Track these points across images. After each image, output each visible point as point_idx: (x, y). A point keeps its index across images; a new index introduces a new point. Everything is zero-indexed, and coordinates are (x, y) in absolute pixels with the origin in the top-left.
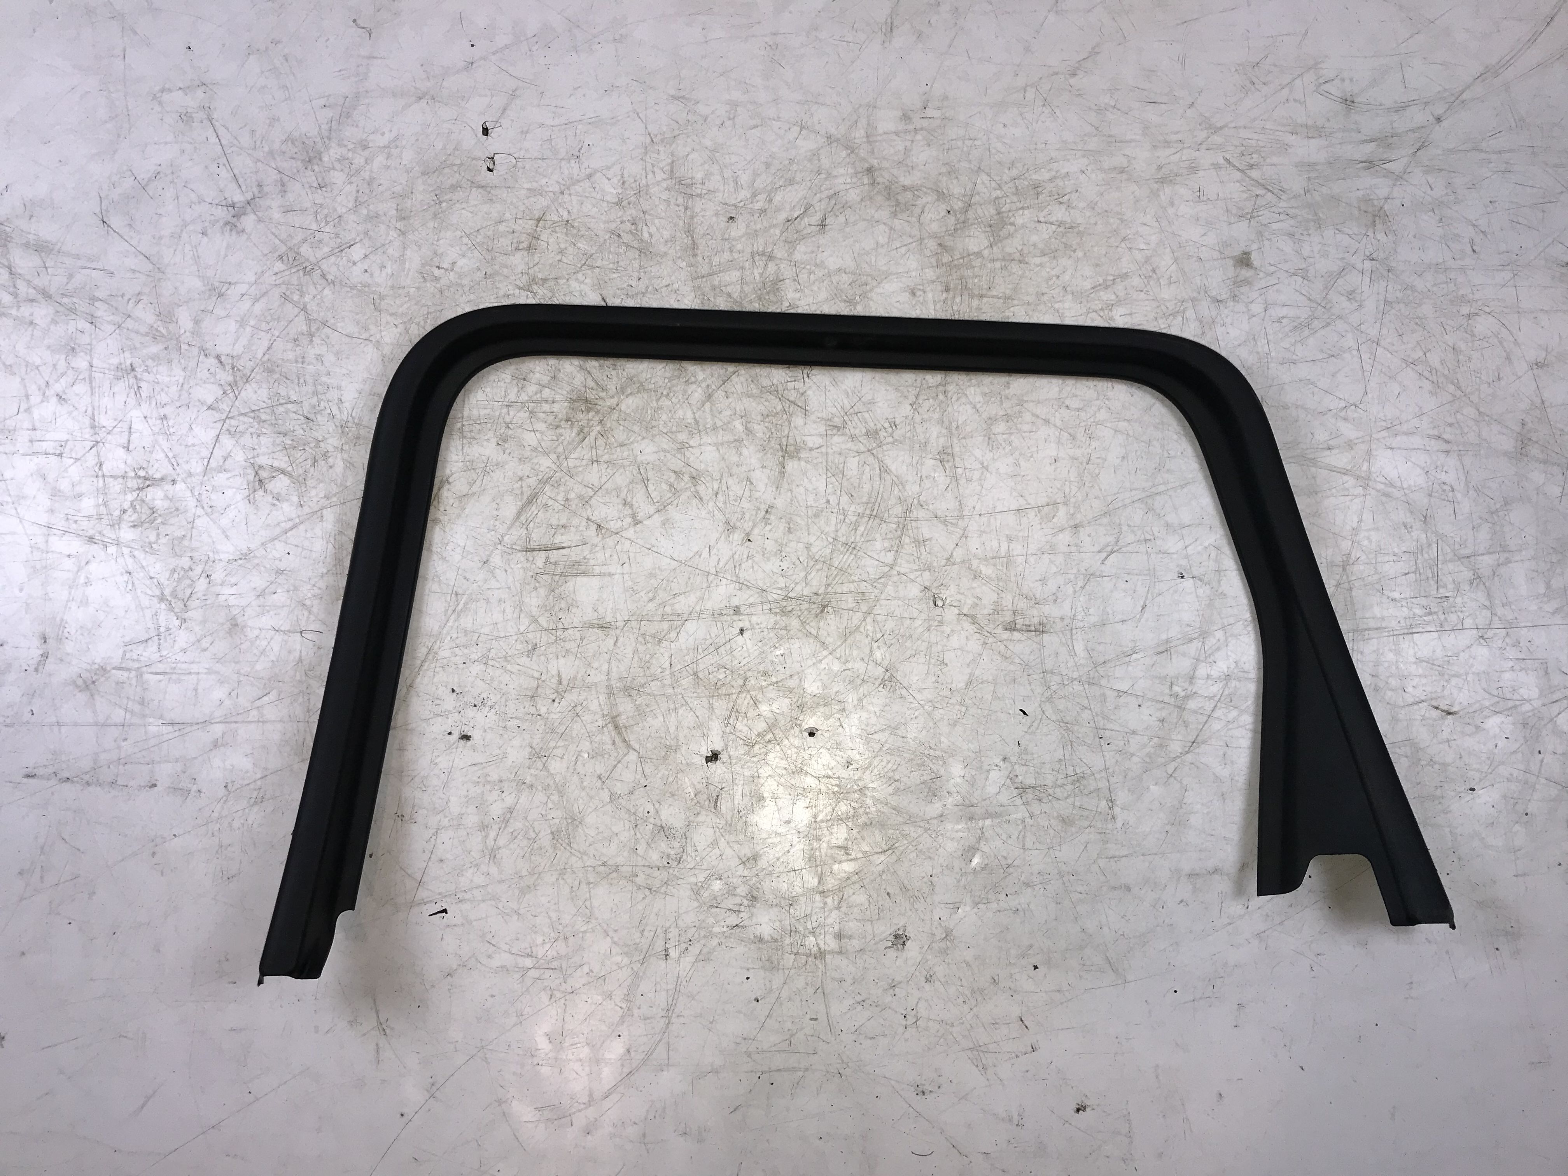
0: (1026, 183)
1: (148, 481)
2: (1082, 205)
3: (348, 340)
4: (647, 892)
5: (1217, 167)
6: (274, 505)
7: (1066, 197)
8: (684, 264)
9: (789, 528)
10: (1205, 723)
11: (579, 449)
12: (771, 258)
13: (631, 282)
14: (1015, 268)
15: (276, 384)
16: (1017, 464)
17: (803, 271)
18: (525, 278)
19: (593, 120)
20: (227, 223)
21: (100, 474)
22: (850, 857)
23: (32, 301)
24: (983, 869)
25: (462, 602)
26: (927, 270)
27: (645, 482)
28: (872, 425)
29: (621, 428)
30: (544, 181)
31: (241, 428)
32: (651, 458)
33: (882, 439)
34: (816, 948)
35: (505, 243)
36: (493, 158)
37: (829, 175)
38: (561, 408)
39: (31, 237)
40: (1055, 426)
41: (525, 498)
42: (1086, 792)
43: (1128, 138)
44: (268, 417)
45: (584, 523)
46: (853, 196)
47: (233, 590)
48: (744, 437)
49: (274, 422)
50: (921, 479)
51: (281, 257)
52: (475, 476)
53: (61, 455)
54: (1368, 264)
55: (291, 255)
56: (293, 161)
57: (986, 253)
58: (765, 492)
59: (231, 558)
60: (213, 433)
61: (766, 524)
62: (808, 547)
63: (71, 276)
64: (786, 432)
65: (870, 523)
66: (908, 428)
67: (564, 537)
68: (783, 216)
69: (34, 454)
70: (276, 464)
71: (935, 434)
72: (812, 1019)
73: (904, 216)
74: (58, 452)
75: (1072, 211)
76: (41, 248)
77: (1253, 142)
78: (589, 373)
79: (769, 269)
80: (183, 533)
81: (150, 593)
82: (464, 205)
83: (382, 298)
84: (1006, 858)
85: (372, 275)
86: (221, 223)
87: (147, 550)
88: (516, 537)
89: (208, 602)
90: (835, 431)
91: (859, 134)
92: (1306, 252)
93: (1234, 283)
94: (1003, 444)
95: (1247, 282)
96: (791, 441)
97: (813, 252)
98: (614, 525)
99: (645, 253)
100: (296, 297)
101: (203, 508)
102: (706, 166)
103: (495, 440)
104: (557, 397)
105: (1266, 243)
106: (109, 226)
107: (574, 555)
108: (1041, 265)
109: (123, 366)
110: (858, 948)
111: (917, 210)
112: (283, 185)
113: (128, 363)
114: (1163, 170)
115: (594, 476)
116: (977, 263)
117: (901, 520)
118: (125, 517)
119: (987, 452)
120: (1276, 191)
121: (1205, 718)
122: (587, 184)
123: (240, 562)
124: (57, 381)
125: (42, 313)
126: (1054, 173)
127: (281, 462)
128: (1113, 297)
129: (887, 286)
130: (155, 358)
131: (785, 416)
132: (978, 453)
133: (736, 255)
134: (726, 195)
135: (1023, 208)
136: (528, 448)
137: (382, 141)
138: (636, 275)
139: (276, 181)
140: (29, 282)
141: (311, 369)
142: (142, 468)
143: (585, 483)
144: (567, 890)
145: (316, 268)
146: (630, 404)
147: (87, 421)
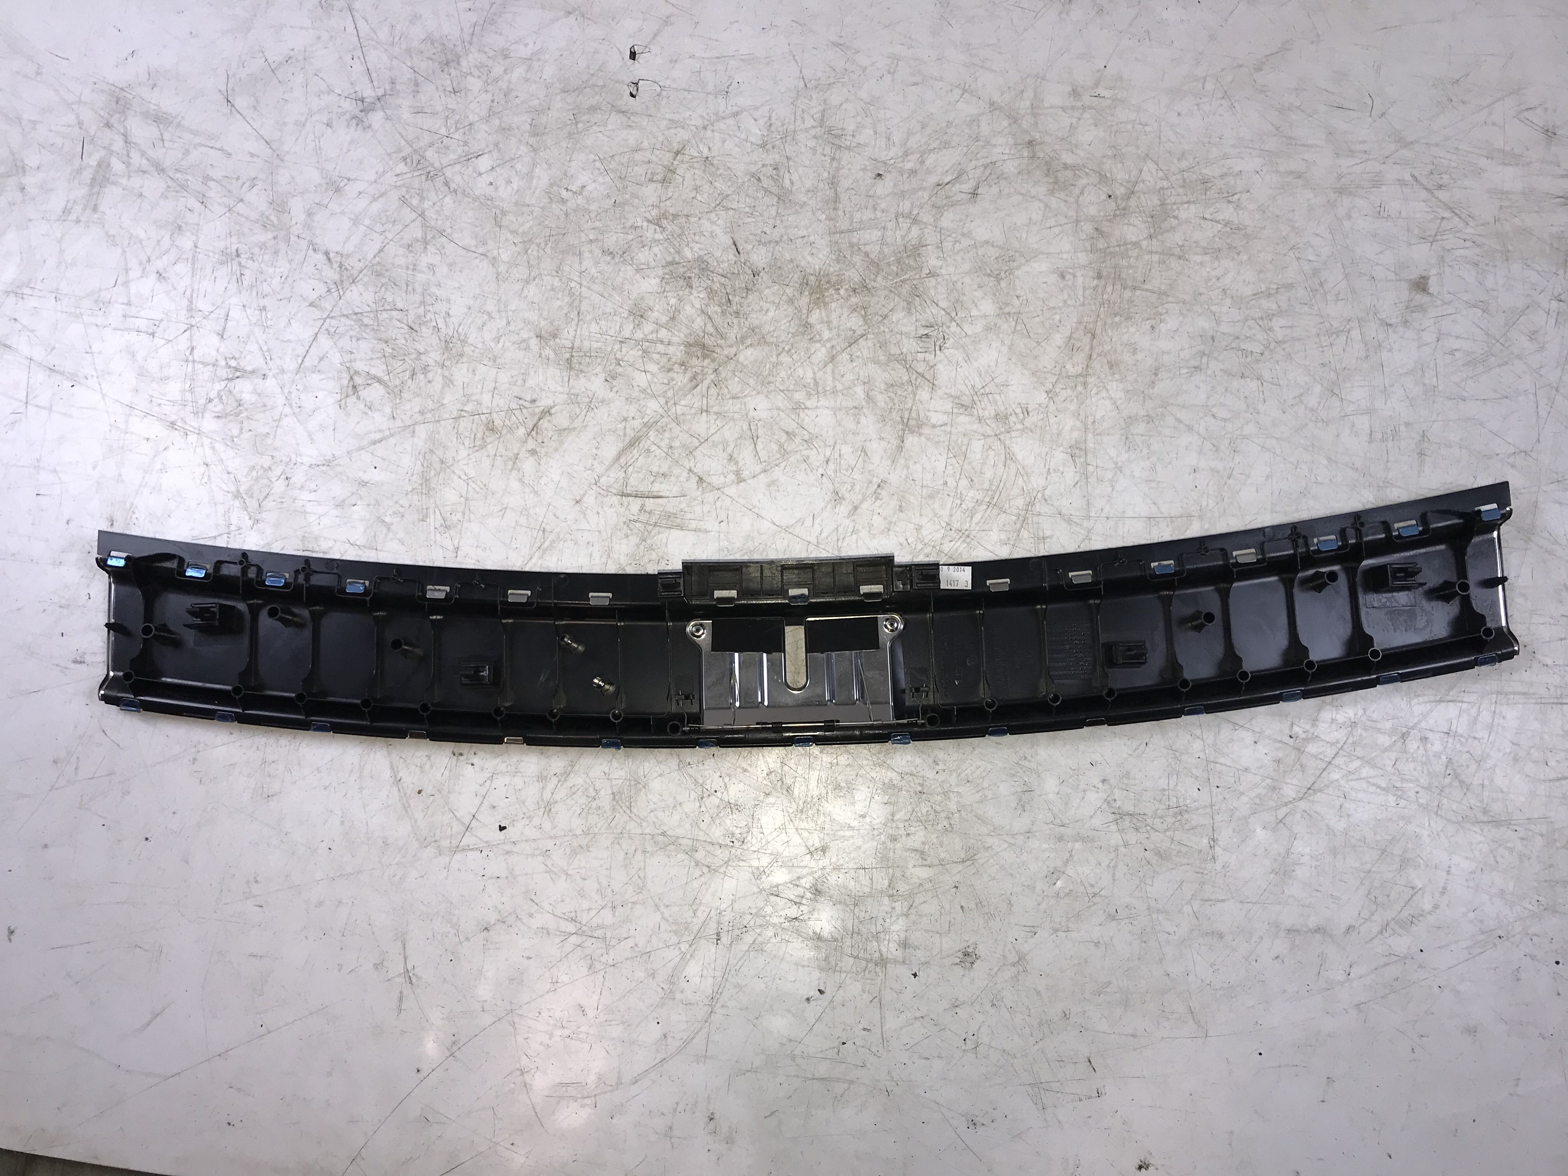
0: (1195, 176)
1: (238, 373)
2: (1251, 207)
3: (463, 252)
4: (705, 870)
5: (1402, 183)
6: (366, 413)
7: (1236, 197)
8: (824, 216)
9: (901, 506)
10: (1324, 770)
11: (689, 397)
12: (915, 221)
13: (766, 229)
14: (1174, 263)
15: (383, 289)
16: (1153, 469)
17: (949, 239)
18: (655, 212)
19: (746, 57)
20: (355, 117)
21: (191, 358)
22: (925, 863)
23: (144, 172)
24: (1067, 895)
25: (550, 539)
26: (1080, 255)
27: (754, 439)
28: (1003, 408)
29: (736, 379)
30: (688, 113)
31: (341, 330)
32: (764, 415)
33: (1012, 424)
34: (877, 955)
35: (640, 170)
36: (637, 84)
37: (988, 143)
38: (677, 352)
39: (152, 107)
40: (1198, 433)
41: (628, 441)
42: (1187, 827)
43: (1310, 142)
44: (371, 322)
45: (685, 474)
46: (1010, 167)
47: (312, 497)
48: (864, 403)
49: (375, 327)
50: (1049, 472)
51: (405, 159)
52: (578, 411)
53: (153, 334)
54: (1555, 305)
55: (416, 157)
56: (430, 62)
57: (1144, 244)
58: (879, 464)
59: (313, 463)
60: (311, 332)
61: (877, 498)
62: (919, 528)
63: (187, 152)
64: (910, 405)
65: (989, 510)
66: (1041, 416)
67: (663, 486)
68: (933, 179)
69: (126, 329)
70: (373, 371)
71: (1067, 428)
72: (864, 1029)
73: (1063, 196)
74: (150, 331)
75: (1241, 212)
76: (160, 119)
77: (1446, 163)
78: (710, 318)
79: (913, 233)
80: (268, 431)
81: (226, 489)
82: (602, 129)
83: (504, 213)
84: (1092, 886)
85: (497, 188)
86: (348, 116)
87: (229, 443)
88: (614, 480)
89: (285, 505)
90: (962, 411)
91: (1024, 105)
92: (1490, 283)
93: (1407, 307)
94: (1141, 446)
95: (1421, 309)
96: (914, 415)
97: (960, 221)
98: (716, 480)
99: (784, 201)
100: (415, 202)
101: (291, 407)
102: (859, 119)
103: (604, 375)
104: (675, 340)
105: (1448, 270)
106: (233, 106)
107: (671, 506)
108: (1202, 264)
109: (229, 251)
110: (923, 960)
111: (1077, 191)
112: (417, 85)
113: (234, 248)
114: (1343, 180)
115: (702, 425)
116: (1134, 253)
117: (1023, 513)
118: (210, 406)
119: (1123, 452)
120: (1463, 216)
121: (1324, 765)
122: (731, 121)
123: (323, 468)
124: (159, 257)
125: (153, 185)
126: (1225, 170)
127: (378, 370)
128: (1274, 307)
129: (1035, 265)
130: (263, 246)
131: (910, 388)
132: (1112, 452)
133: (879, 214)
134: (877, 150)
135: (1189, 202)
136: (636, 389)
137: (524, 52)
138: (771, 221)
139: (409, 79)
140: (143, 154)
141: (421, 277)
142: (233, 358)
143: (692, 432)
144: (621, 856)
145: (440, 174)
146: (748, 355)
147: (185, 303)
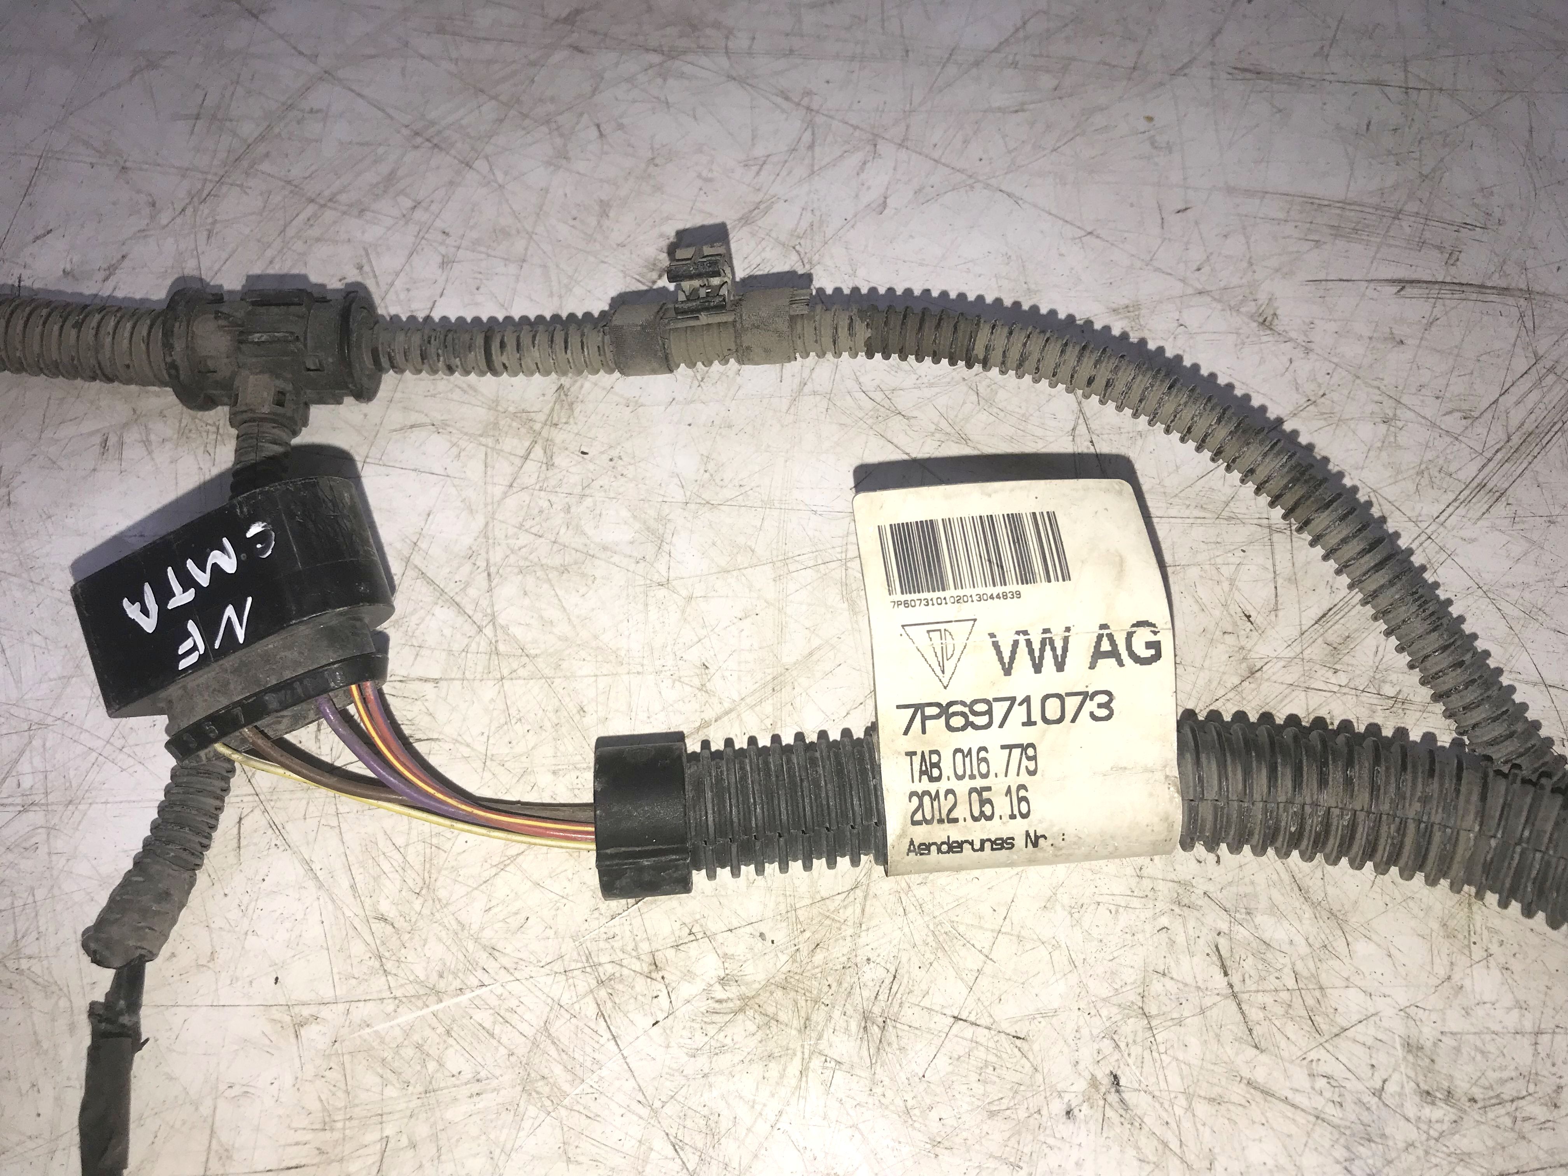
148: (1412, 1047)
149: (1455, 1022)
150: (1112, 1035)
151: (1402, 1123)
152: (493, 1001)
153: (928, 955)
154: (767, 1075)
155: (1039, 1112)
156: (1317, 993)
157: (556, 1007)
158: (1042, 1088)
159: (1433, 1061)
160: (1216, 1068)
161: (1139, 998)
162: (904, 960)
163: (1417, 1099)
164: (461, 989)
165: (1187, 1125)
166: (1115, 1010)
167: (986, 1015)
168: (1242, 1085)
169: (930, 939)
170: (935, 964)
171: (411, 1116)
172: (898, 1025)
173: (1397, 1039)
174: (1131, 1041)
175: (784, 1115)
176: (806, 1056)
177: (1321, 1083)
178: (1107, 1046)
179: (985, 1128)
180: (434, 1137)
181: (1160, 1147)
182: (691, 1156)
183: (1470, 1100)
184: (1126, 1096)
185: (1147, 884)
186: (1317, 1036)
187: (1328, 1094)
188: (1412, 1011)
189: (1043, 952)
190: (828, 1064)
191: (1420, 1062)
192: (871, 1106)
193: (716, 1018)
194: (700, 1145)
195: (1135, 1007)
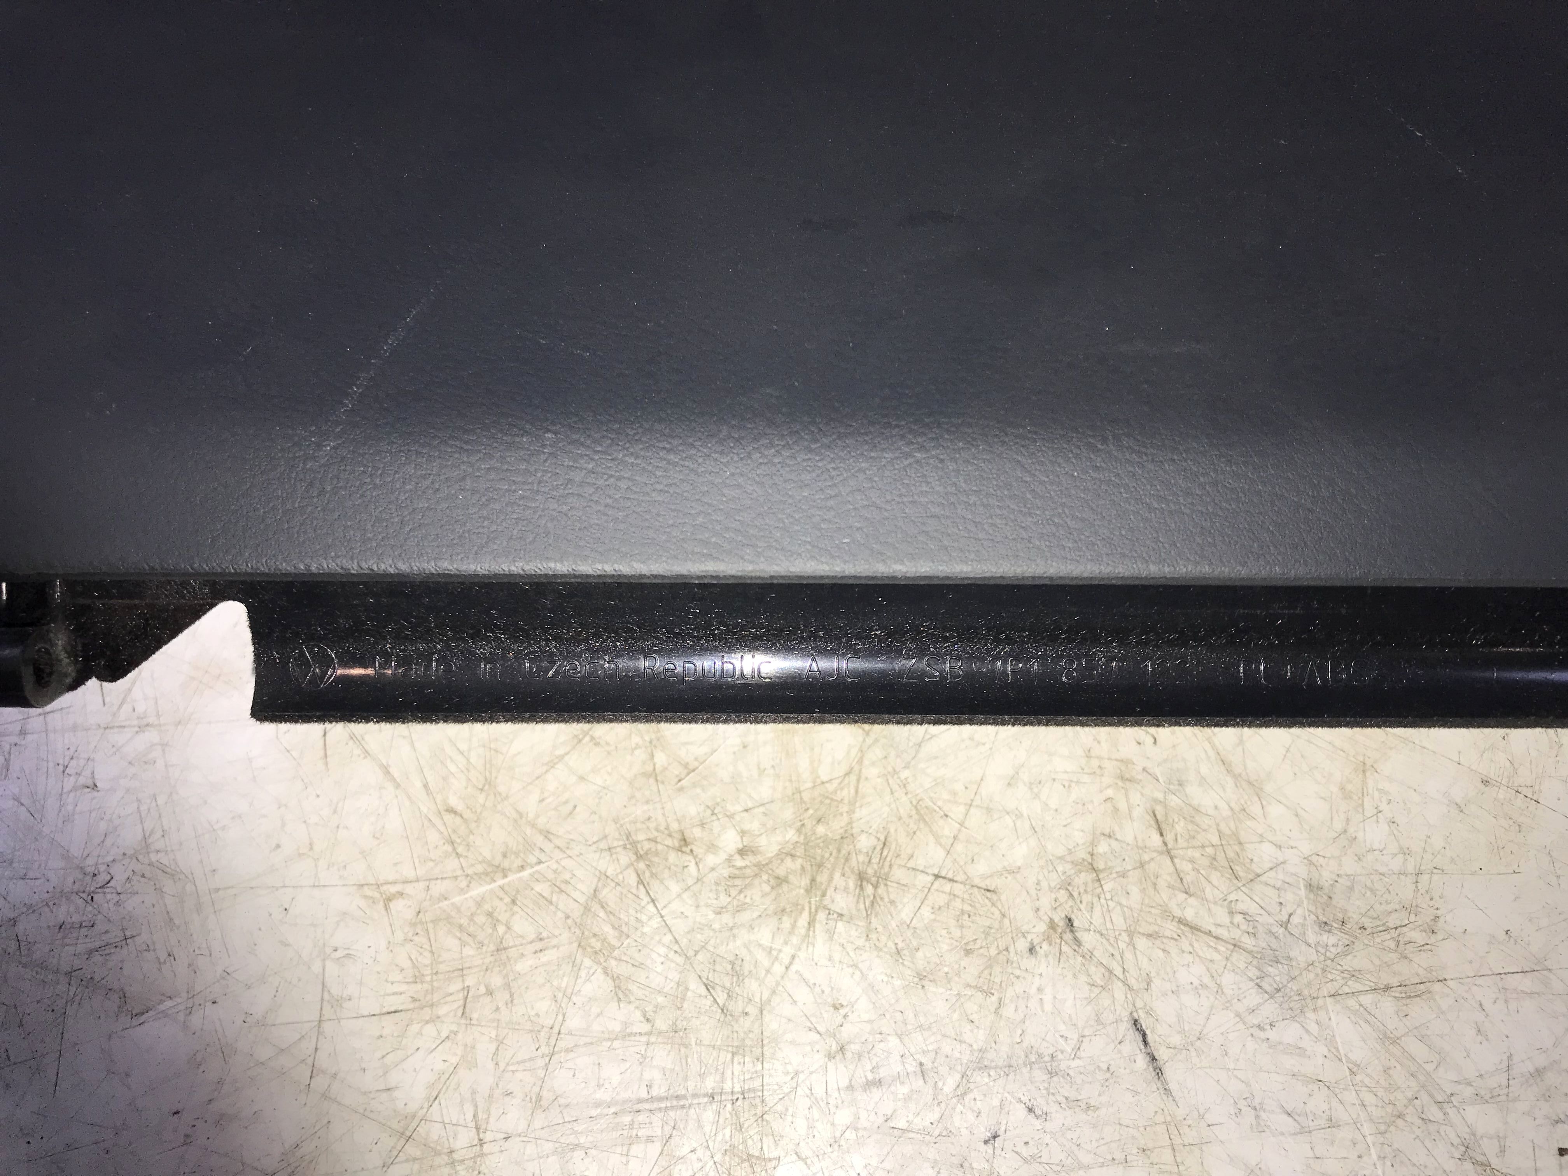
148: (1313, 887)
149: (1349, 866)
150: (1066, 885)
151: (1304, 947)
152: (551, 876)
153: (912, 825)
154: (782, 926)
155: (1007, 949)
156: (1237, 848)
157: (603, 877)
158: (1009, 930)
159: (1330, 898)
160: (1153, 910)
161: (1089, 856)
162: (892, 831)
163: (1317, 929)
164: (522, 866)
165: (1128, 955)
166: (1068, 866)
167: (961, 872)
168: (1175, 923)
169: (914, 812)
170: (918, 833)
171: (487, 970)
172: (889, 883)
173: (1302, 882)
174: (1082, 891)
175: (797, 960)
176: (813, 910)
177: (1238, 918)
178: (1062, 895)
179: (963, 964)
180: (507, 986)
181: (1107, 974)
182: (720, 993)
183: (1360, 928)
184: (1078, 935)
185: (1095, 763)
186: (1236, 881)
187: (1244, 927)
188: (1314, 859)
189: (1008, 820)
190: (831, 917)
191: (1319, 899)
192: (868, 949)
193: (738, 882)
194: (728, 985)
195: (1086, 863)
